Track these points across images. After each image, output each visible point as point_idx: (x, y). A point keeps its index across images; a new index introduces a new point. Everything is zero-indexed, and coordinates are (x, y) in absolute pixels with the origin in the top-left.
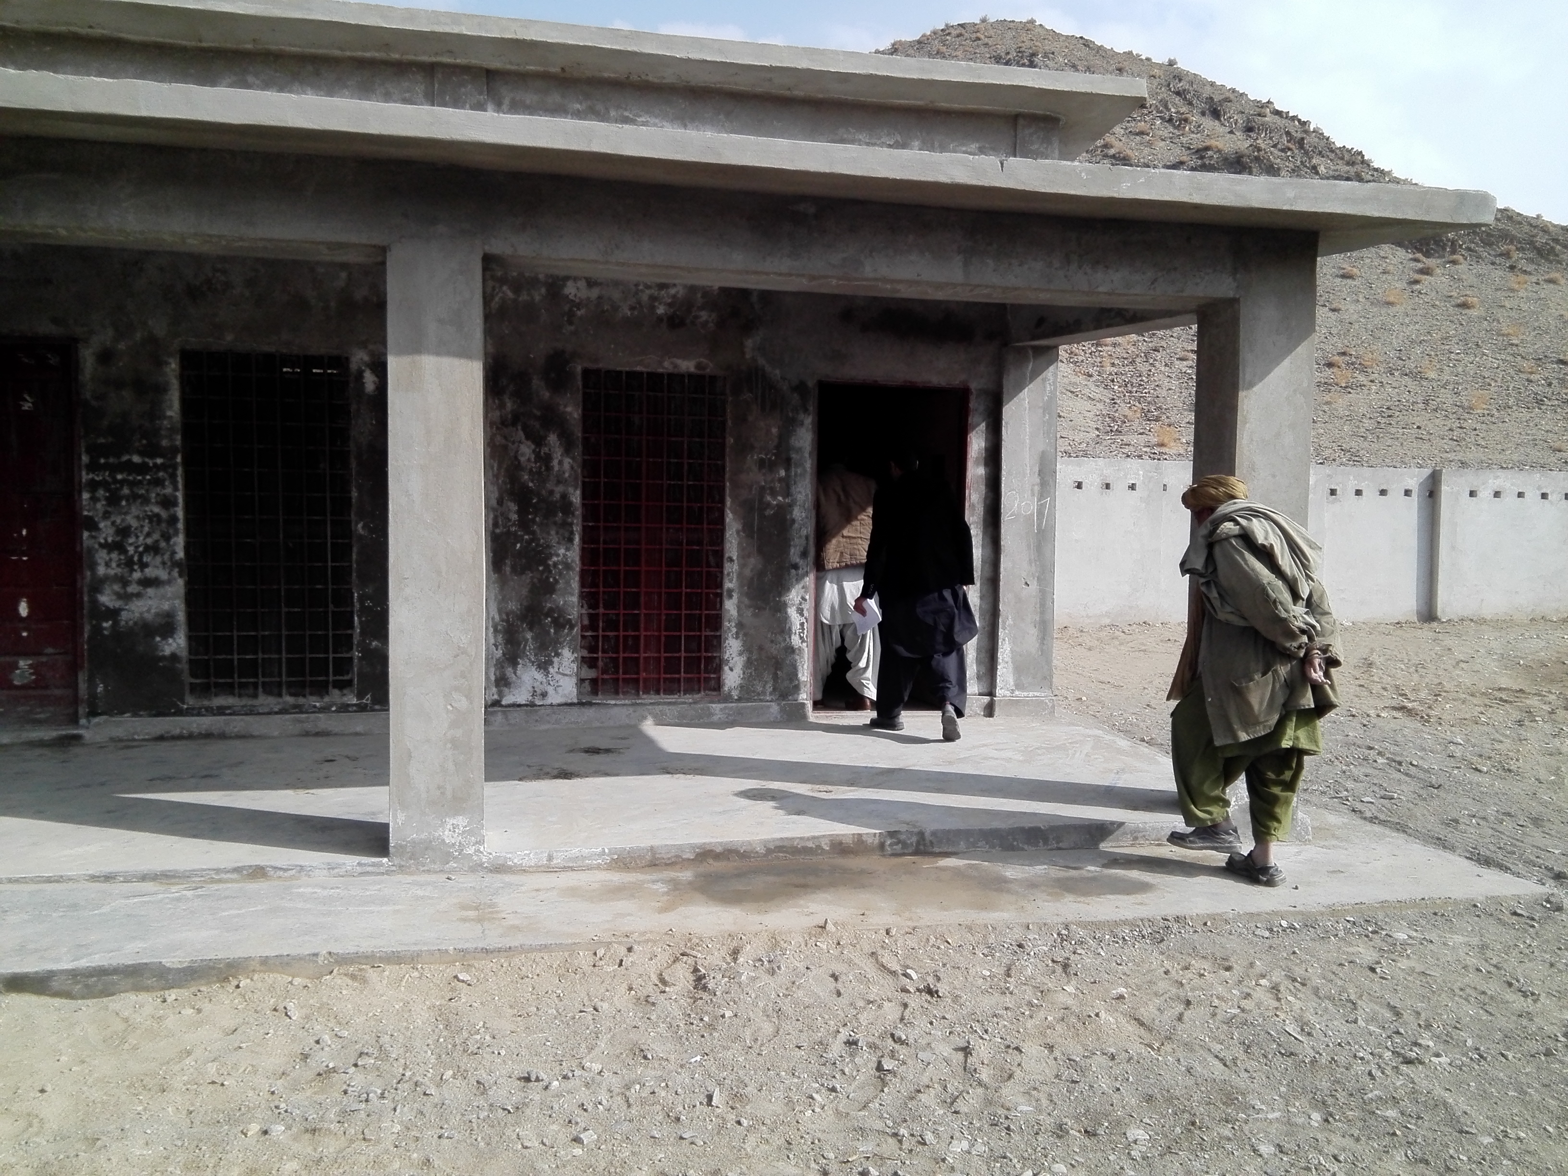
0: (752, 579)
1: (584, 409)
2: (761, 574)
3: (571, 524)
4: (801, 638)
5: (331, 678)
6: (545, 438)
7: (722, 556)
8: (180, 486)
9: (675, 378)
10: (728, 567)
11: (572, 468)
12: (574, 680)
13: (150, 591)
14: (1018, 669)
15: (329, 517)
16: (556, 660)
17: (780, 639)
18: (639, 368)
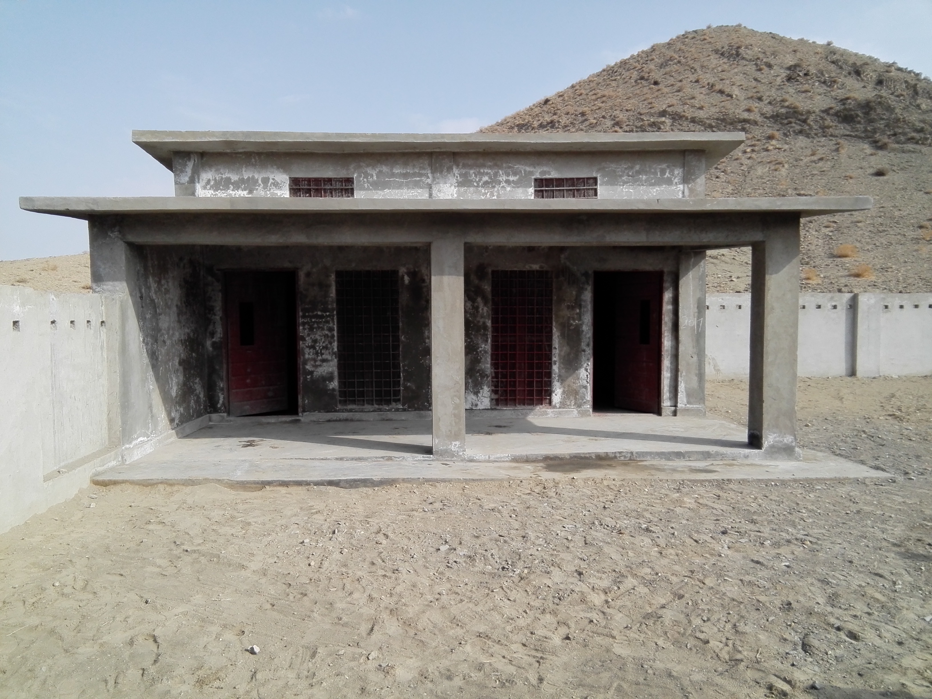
0: (565, 356)
1: (492, 287)
2: (569, 354)
3: (487, 335)
4: (587, 381)
5: (392, 398)
6: (476, 299)
7: (551, 346)
8: (335, 323)
9: (531, 273)
10: (554, 351)
11: (487, 311)
12: (489, 399)
13: (325, 364)
14: (689, 395)
15: (391, 334)
16: (481, 391)
17: (577, 382)
18: (515, 269)
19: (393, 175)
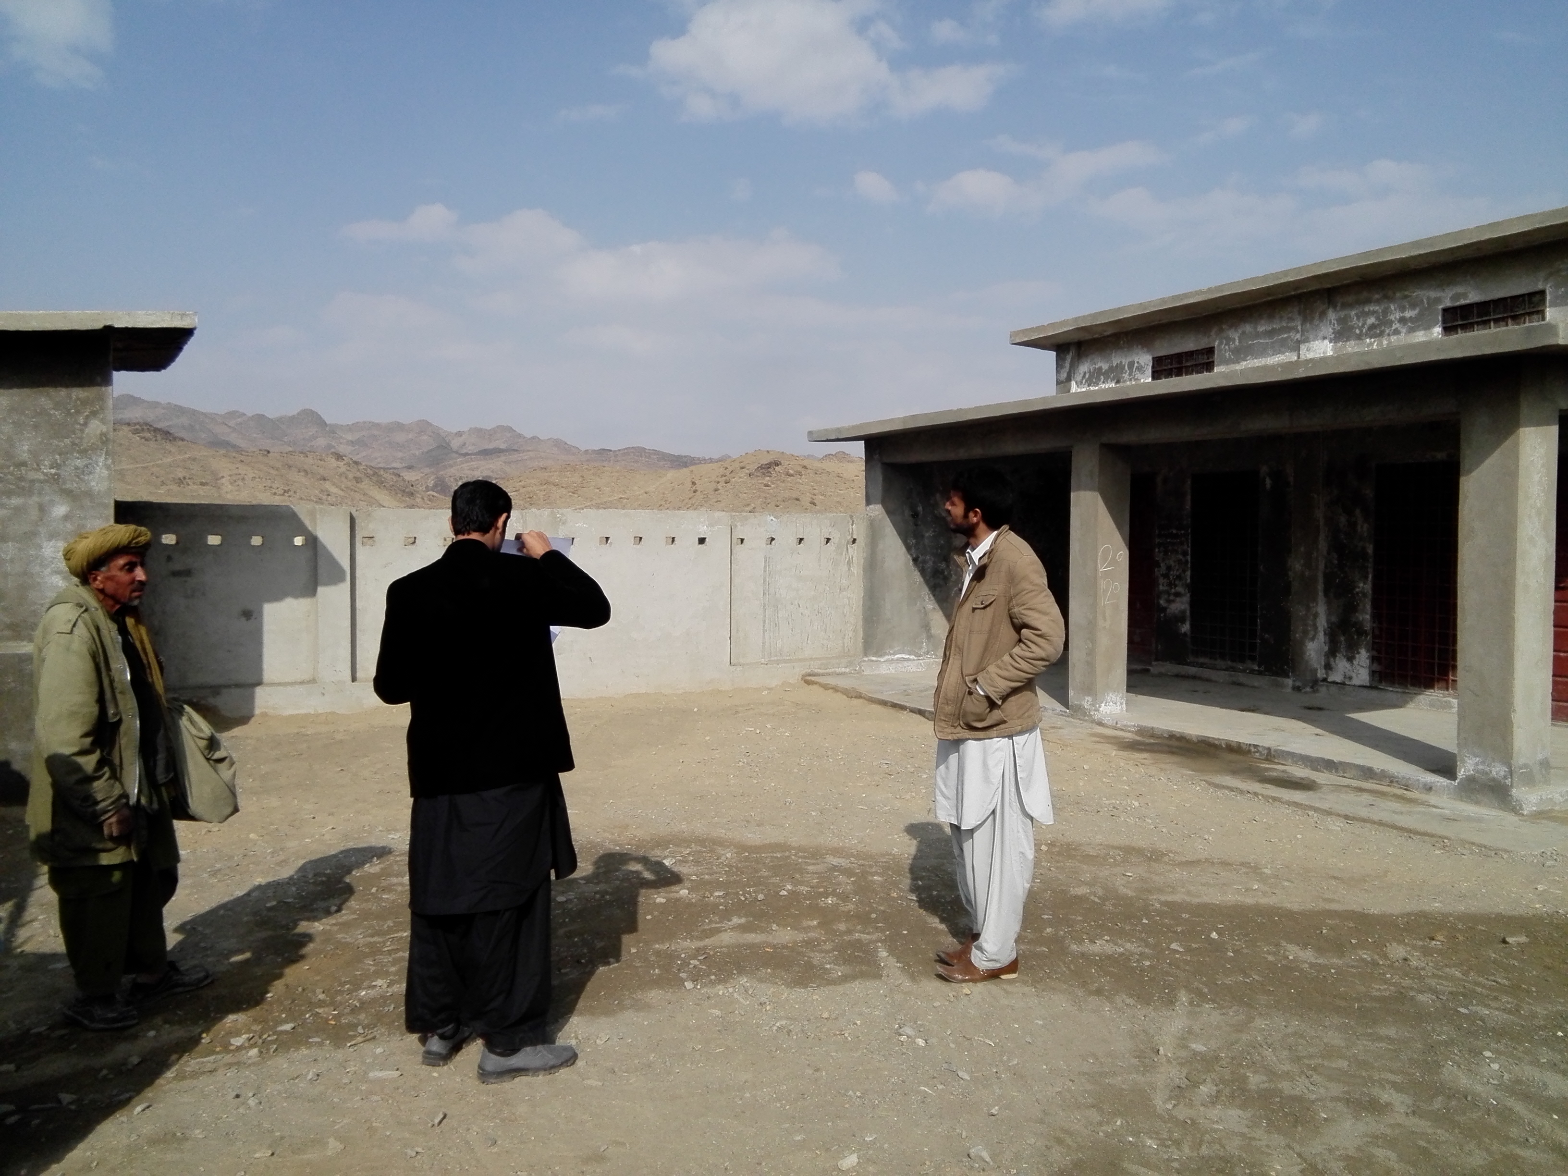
1: (1376, 491)
3: (1367, 567)
5: (1247, 655)
8: (1190, 545)
11: (1368, 530)
12: (1367, 671)
13: (1178, 599)
15: (1249, 562)
16: (1357, 656)
19: (1257, 335)
